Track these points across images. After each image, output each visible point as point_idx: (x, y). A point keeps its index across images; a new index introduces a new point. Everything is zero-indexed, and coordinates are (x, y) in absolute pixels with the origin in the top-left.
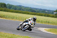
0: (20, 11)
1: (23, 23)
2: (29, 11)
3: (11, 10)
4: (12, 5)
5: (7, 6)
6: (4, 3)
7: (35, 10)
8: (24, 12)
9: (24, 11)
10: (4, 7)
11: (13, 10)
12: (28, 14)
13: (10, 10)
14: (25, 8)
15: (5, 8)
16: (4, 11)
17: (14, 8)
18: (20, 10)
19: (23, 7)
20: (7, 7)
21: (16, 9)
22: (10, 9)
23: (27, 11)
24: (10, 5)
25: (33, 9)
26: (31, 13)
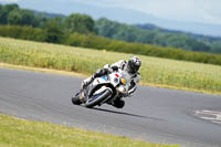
0: (148, 47)
1: (93, 79)
2: (182, 46)
3: (114, 42)
4: (118, 25)
5: (97, 26)
6: (85, 16)
7: (208, 44)
8: (164, 50)
9: (164, 45)
10: (87, 31)
11: (121, 43)
12: (180, 58)
13: (108, 43)
14: (168, 37)
15: (90, 34)
16: (86, 47)
17: (123, 34)
18: (149, 42)
19: (162, 30)
20: (96, 32)
21: (131, 39)
22: (107, 39)
23: (177, 47)
24: (111, 23)
25: (199, 40)
26: (191, 54)
